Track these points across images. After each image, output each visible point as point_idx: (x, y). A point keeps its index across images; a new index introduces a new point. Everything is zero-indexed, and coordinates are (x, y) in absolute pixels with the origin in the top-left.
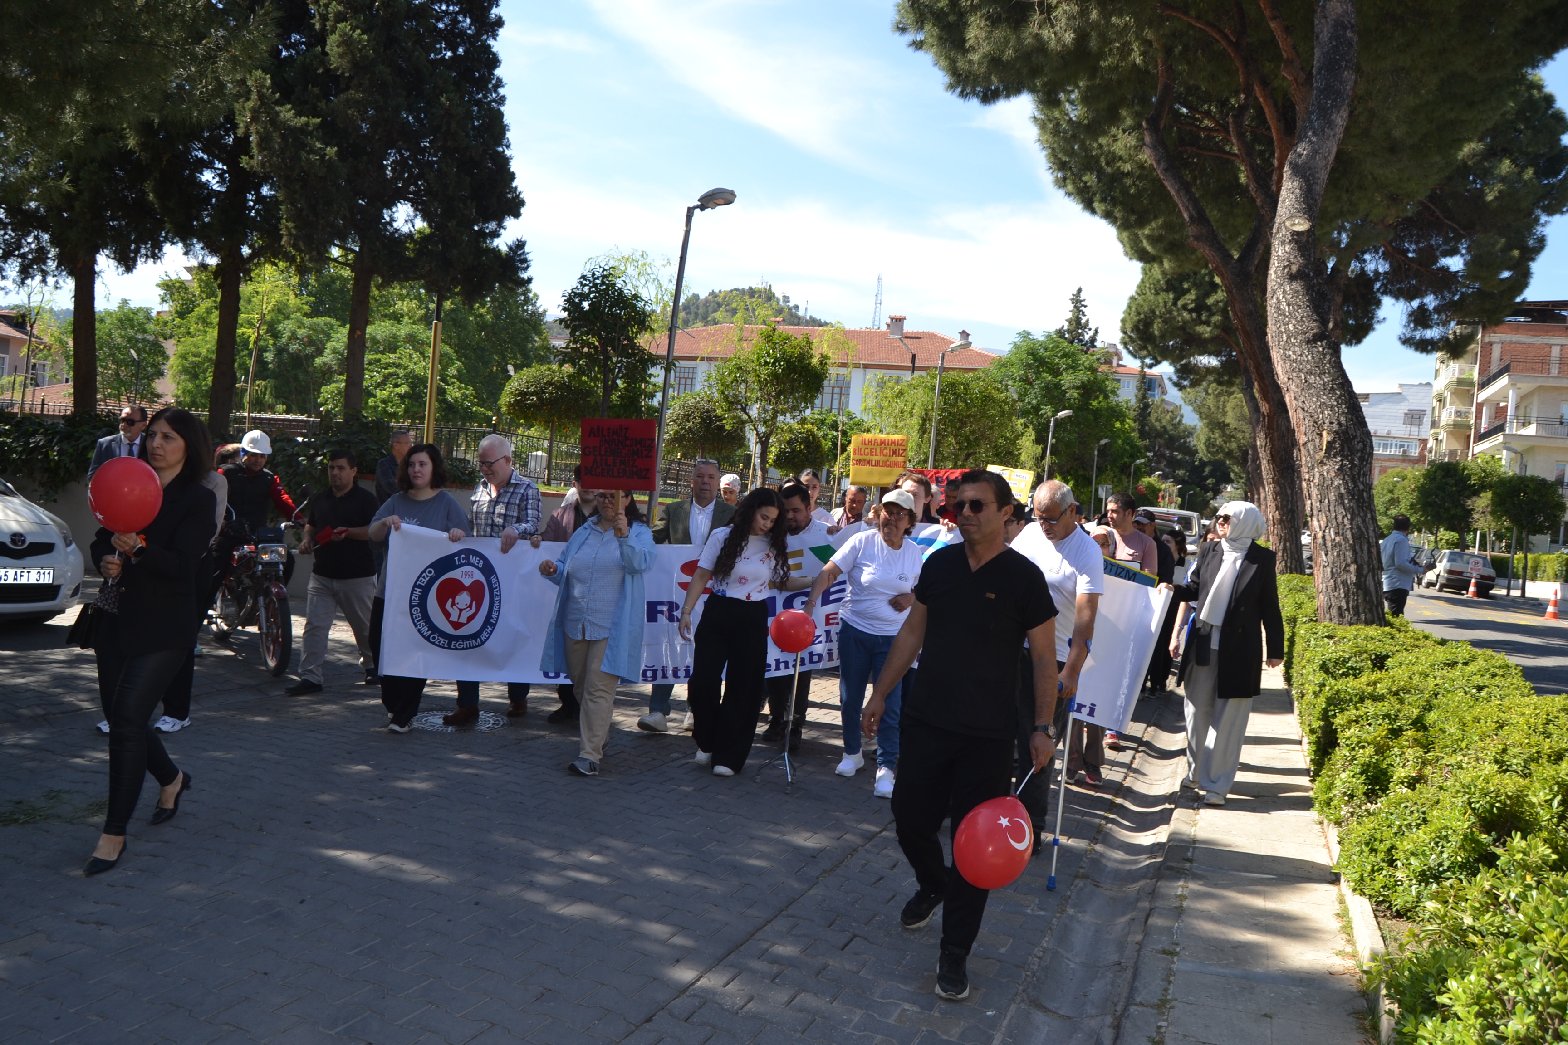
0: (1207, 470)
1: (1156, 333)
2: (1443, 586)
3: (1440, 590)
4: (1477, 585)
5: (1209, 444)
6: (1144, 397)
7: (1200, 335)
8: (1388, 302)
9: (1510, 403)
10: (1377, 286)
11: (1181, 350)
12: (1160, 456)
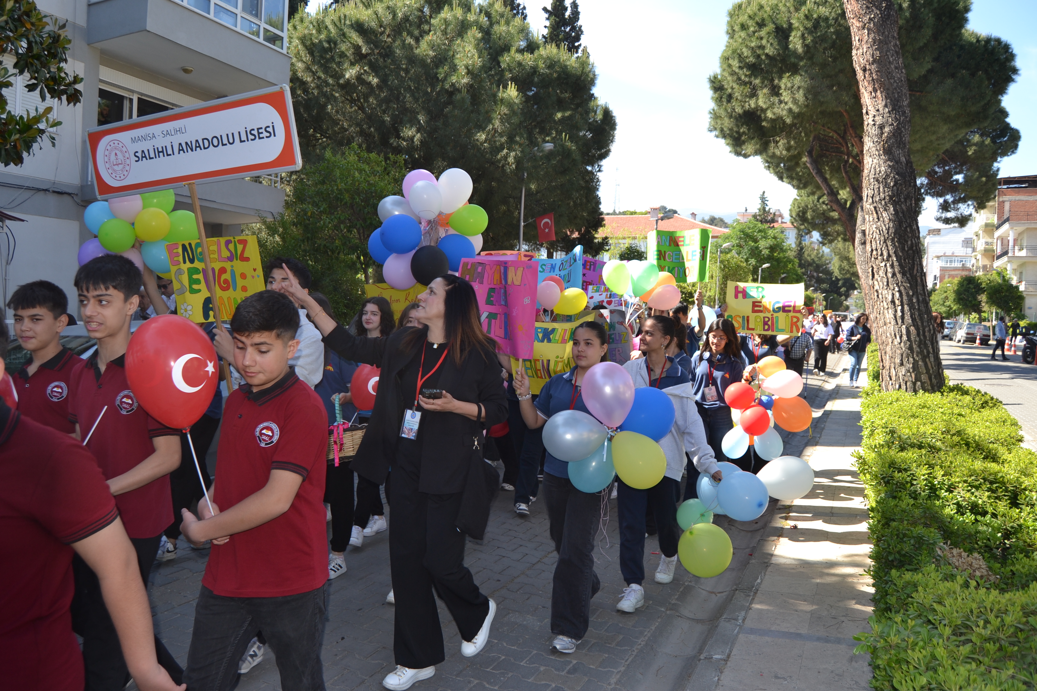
0: (841, 283)
1: (809, 217)
2: (965, 341)
3: (963, 343)
5: (841, 269)
6: (800, 243)
7: (833, 217)
8: (928, 199)
9: (1011, 239)
10: (922, 191)
11: (823, 224)
12: (811, 277)
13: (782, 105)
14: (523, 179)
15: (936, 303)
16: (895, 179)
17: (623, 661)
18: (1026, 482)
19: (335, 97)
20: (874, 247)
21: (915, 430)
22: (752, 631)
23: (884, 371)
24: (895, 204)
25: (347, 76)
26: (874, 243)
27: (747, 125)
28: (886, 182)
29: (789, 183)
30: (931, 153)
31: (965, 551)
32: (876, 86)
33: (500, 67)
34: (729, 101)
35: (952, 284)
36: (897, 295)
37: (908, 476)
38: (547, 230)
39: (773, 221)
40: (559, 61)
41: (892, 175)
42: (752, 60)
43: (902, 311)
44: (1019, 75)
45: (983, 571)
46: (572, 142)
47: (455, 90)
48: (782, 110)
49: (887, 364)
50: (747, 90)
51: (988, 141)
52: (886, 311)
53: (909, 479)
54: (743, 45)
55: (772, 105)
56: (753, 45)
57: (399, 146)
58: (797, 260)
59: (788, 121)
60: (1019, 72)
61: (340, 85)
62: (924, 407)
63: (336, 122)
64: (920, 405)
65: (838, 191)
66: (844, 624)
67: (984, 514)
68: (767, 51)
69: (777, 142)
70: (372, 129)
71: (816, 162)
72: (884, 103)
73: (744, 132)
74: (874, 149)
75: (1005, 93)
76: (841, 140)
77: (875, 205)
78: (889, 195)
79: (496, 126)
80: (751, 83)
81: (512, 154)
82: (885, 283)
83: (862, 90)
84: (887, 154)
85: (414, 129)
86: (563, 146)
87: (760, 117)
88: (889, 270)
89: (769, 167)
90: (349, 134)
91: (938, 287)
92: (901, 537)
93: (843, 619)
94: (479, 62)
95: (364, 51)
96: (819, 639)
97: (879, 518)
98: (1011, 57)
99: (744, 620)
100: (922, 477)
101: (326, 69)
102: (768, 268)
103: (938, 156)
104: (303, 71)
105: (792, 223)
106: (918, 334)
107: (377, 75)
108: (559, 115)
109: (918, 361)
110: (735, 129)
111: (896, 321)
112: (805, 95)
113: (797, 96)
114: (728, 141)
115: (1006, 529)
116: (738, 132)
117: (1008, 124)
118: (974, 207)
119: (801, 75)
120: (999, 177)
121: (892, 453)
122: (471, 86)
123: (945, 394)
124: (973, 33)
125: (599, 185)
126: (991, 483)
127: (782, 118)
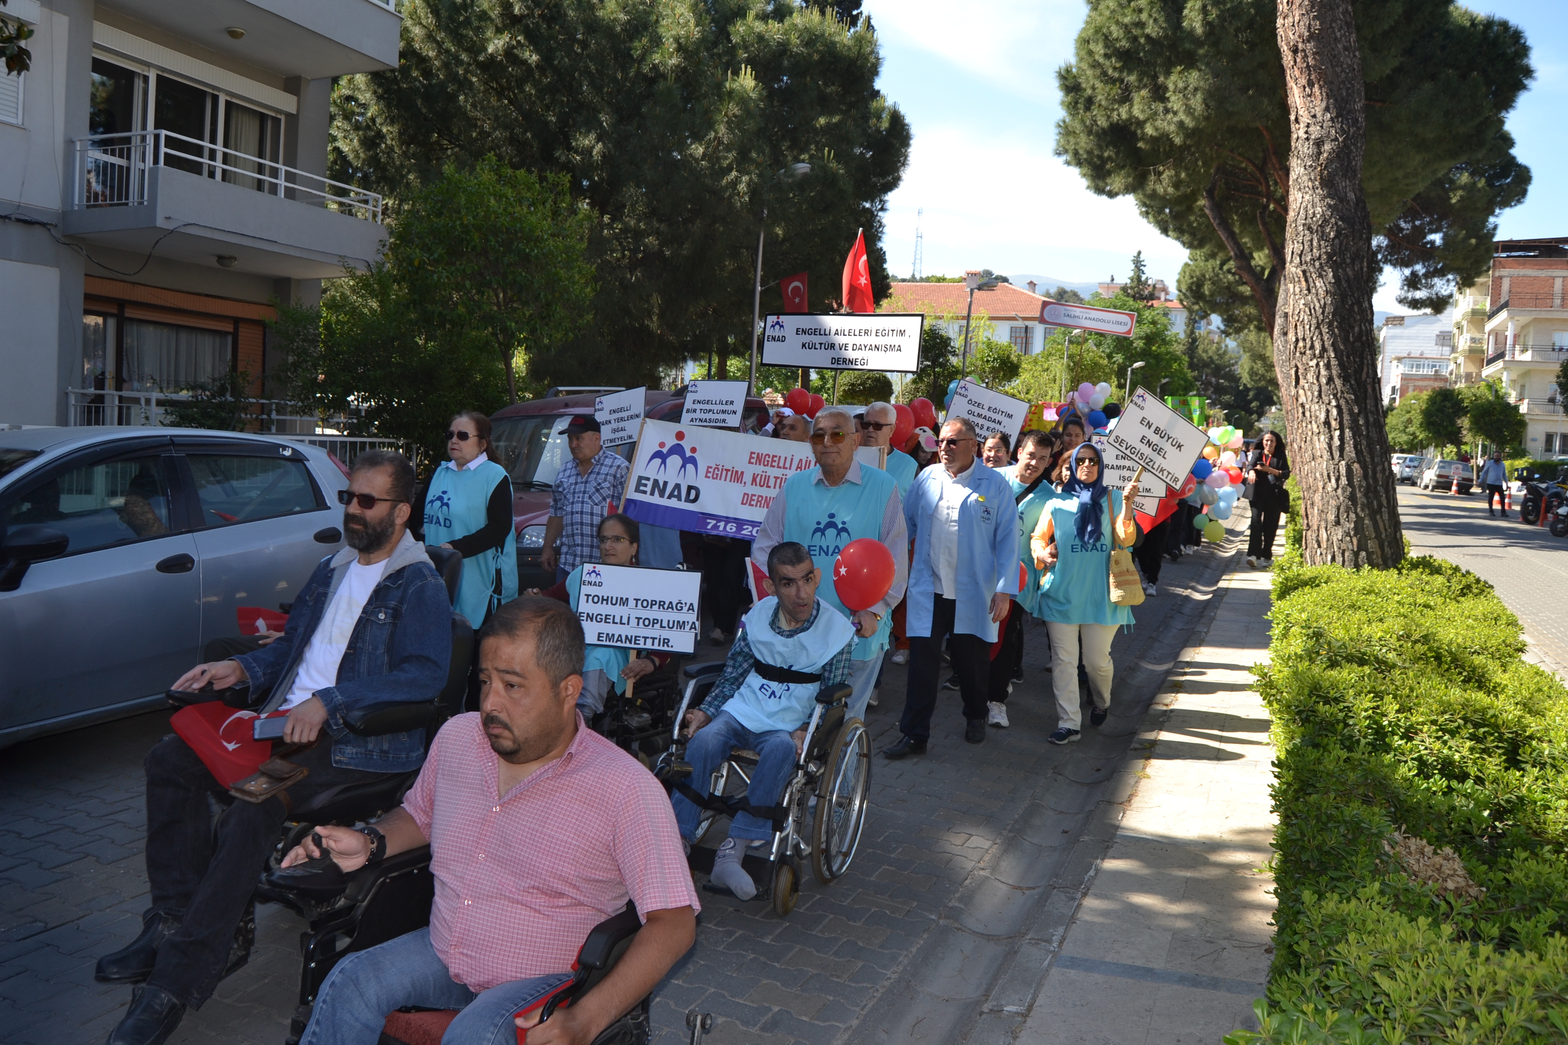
0: (1251, 394)
1: (1207, 292)
2: (1434, 488)
3: (1432, 490)
4: (1458, 485)
5: (1252, 373)
6: (1192, 332)
7: (1242, 293)
8: (1388, 269)
9: (1509, 334)
10: (1380, 257)
11: (1228, 304)
12: (1207, 384)
13: (1169, 116)
14: (762, 219)
15: (1394, 429)
16: (1338, 227)
17: (858, 1009)
18: (1534, 725)
19: (471, 83)
20: (1300, 336)
21: (1354, 633)
22: (1073, 963)
23: (1309, 533)
24: (1335, 267)
25: (490, 50)
26: (1300, 328)
27: (1115, 147)
28: (1323, 232)
29: (1177, 239)
30: (1395, 198)
31: (1430, 844)
32: (1313, 77)
33: (730, 41)
34: (1088, 108)
35: (1418, 401)
36: (1334, 412)
37: (1341, 711)
38: (797, 300)
39: (1152, 297)
40: (823, 35)
41: (1333, 220)
42: (1124, 44)
43: (1342, 438)
44: (1534, 79)
45: (1460, 880)
46: (839, 162)
47: (657, 74)
48: (1169, 123)
49: (1314, 522)
50: (1116, 91)
51: (1481, 184)
52: (1315, 438)
53: (1341, 715)
54: (1112, 21)
55: (1154, 116)
56: (1127, 20)
57: (570, 161)
58: (1186, 358)
59: (1178, 141)
60: (1535, 75)
61: (480, 65)
62: (1370, 593)
63: (472, 123)
64: (1364, 589)
65: (1251, 254)
66: (1225, 953)
67: (1463, 777)
68: (1148, 31)
69: (1160, 174)
70: (529, 135)
71: (1218, 207)
72: (1324, 105)
73: (1109, 158)
74: (1305, 178)
75: (1511, 107)
76: (1258, 175)
77: (1304, 267)
78: (1326, 253)
79: (720, 135)
80: (1122, 81)
81: (745, 178)
82: (1316, 393)
83: (1291, 83)
84: (1327, 187)
85: (592, 136)
86: (824, 168)
87: (1134, 134)
88: (1323, 372)
89: (1147, 213)
90: (493, 141)
91: (1397, 403)
92: (1324, 822)
93: (1224, 943)
94: (696, 33)
95: (516, 11)
96: (1182, 979)
97: (1290, 779)
98: (1524, 50)
99: (1061, 943)
100: (1364, 714)
101: (458, 38)
102: (1141, 368)
103: (1405, 203)
104: (422, 42)
105: (1181, 301)
106: (1365, 476)
107: (537, 50)
108: (822, 121)
109: (1363, 519)
110: (1096, 153)
111: (1332, 454)
112: (1204, 101)
113: (1192, 102)
114: (1085, 170)
115: (1498, 804)
116: (1100, 157)
117: (1514, 158)
118: (1457, 283)
119: (1200, 70)
120: (1496, 239)
121: (1316, 670)
122: (684, 70)
123: (1404, 572)
124: (1466, 12)
125: (882, 232)
126: (1477, 726)
127: (1168, 135)
